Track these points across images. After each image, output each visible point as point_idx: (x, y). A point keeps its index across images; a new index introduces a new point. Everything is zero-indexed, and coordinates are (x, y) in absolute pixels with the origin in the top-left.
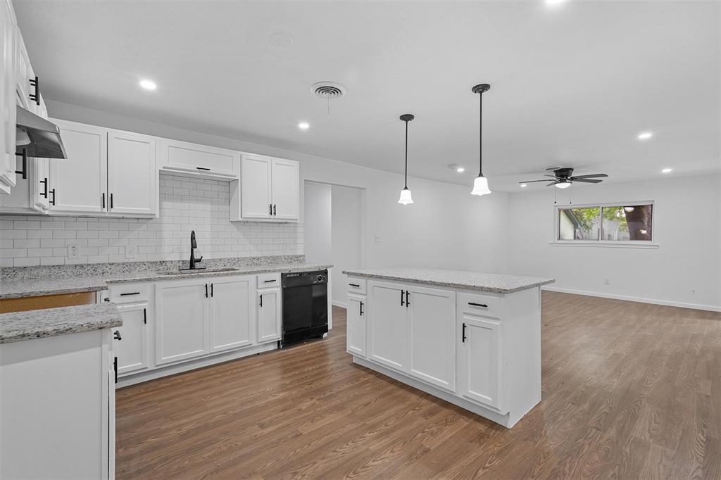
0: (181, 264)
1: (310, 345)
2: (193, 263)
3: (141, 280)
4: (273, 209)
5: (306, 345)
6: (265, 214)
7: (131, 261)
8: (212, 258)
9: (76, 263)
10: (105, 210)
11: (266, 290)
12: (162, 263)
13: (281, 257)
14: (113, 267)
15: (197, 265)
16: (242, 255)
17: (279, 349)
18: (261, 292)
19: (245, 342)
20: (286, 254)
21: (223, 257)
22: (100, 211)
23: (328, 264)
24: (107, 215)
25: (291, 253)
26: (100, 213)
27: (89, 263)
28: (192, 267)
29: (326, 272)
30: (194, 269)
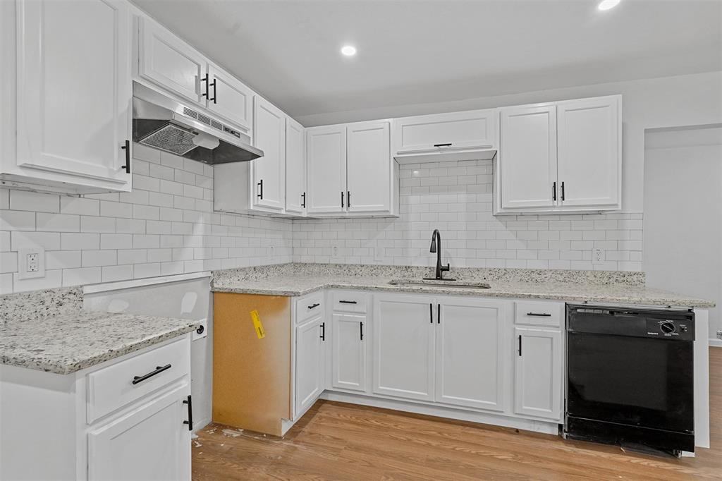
0: (428, 271)
1: (635, 460)
2: (440, 271)
3: (358, 288)
4: (558, 191)
5: (624, 459)
6: (544, 200)
7: (379, 263)
8: (468, 267)
9: (336, 263)
10: (345, 209)
11: (531, 329)
12: (407, 268)
13: (585, 272)
14: (363, 269)
15: (446, 274)
16: (511, 265)
17: (560, 437)
18: (520, 330)
19: (491, 404)
20: (598, 268)
21: (483, 266)
22: (340, 210)
23: (698, 300)
24: (347, 215)
25: (609, 267)
26: (340, 212)
27: (346, 263)
28: (439, 277)
29: (689, 317)
30: (442, 279)
